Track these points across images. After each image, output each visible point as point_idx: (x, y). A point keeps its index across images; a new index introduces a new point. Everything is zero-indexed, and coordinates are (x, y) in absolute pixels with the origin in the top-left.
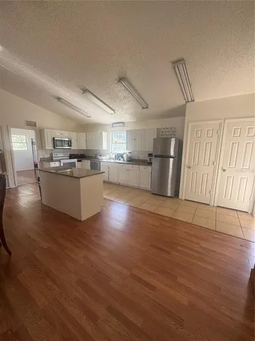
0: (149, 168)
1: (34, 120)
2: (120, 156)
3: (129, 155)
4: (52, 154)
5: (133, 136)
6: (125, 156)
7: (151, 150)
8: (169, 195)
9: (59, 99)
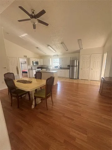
0: (69, 70)
1: (26, 55)
2: (56, 67)
3: (60, 66)
4: (32, 67)
5: (62, 60)
6: (59, 67)
7: (69, 64)
8: (75, 78)
9: (37, 48)
